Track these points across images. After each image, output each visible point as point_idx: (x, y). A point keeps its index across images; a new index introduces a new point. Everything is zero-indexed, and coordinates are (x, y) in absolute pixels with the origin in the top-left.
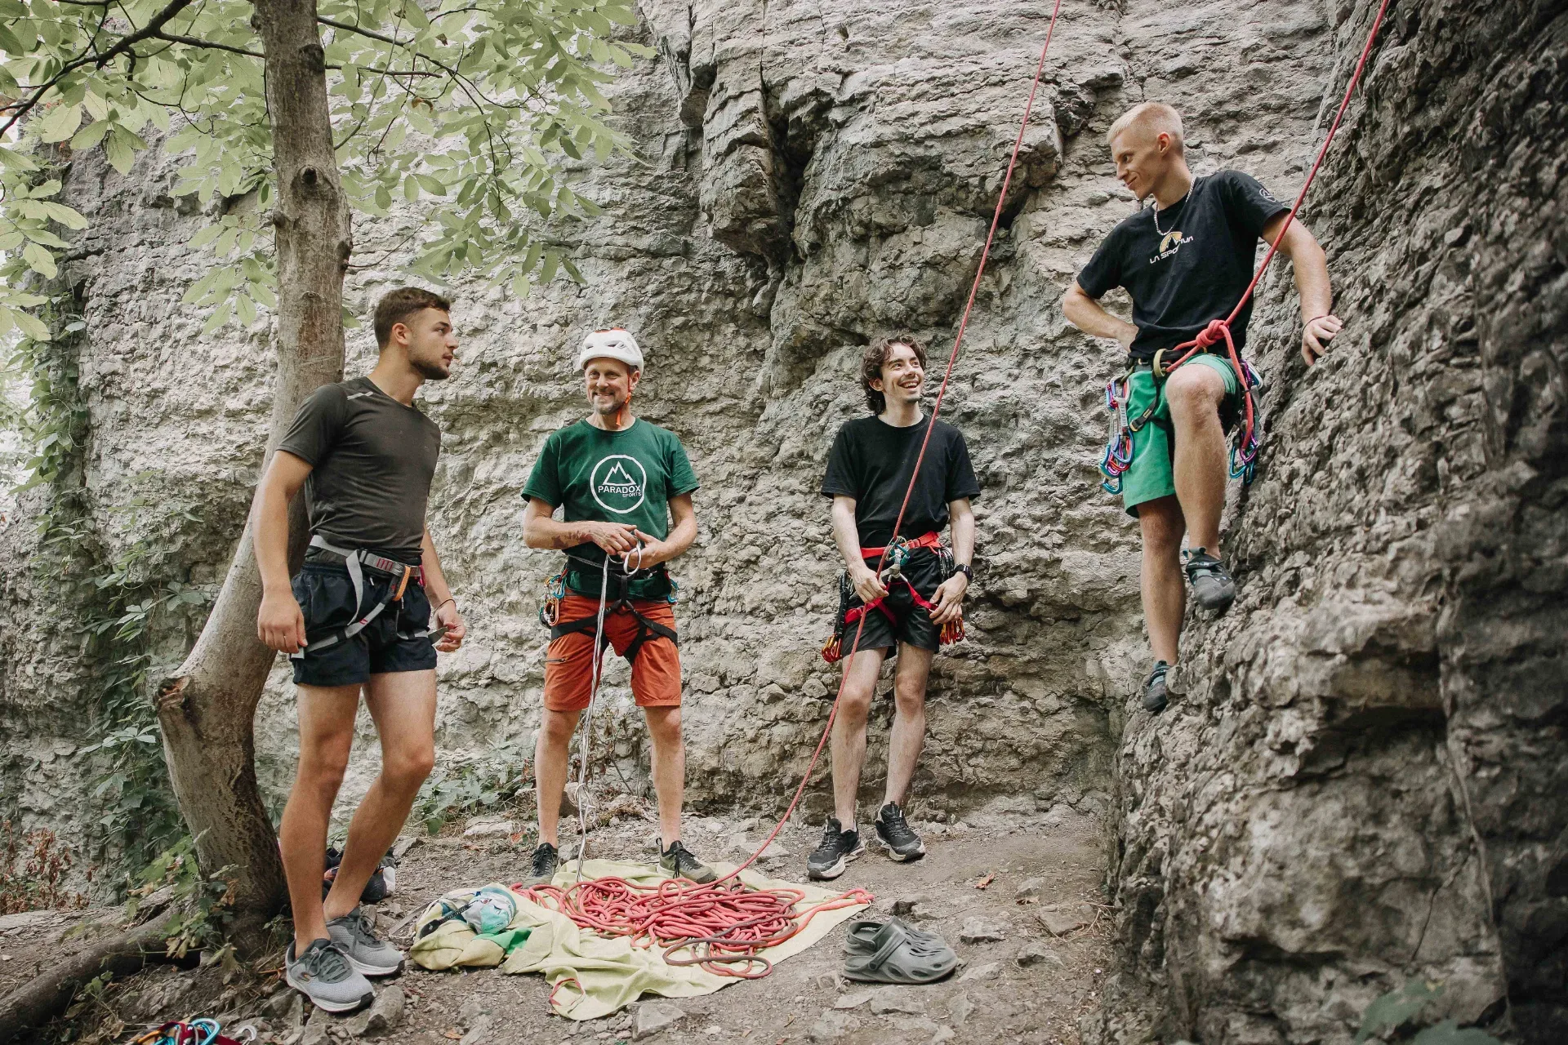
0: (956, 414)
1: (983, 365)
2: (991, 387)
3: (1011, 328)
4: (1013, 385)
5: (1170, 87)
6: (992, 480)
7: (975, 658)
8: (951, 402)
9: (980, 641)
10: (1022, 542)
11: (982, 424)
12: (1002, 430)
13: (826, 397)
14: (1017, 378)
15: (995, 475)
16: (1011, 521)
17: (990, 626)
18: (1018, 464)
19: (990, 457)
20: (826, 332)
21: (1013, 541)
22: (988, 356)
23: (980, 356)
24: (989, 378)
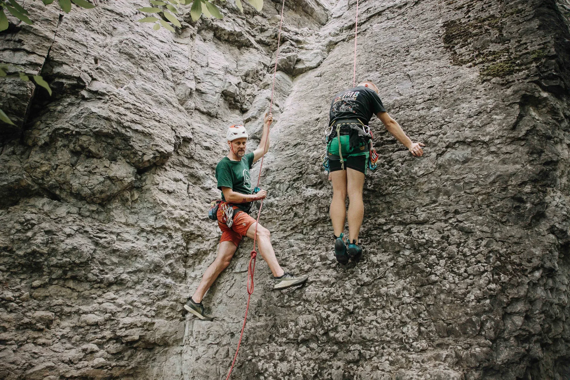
0: (109, 249)
1: (122, 229)
2: (127, 241)
3: (136, 217)
4: (137, 242)
5: (203, 151)
6: (119, 282)
7: (107, 368)
8: (109, 243)
9: (109, 359)
10: (135, 313)
11: (120, 256)
12: (128, 261)
13: (33, 222)
14: (138, 239)
15: (122, 280)
16: (131, 304)
17: (115, 352)
18: (135, 278)
19: (122, 271)
20: (36, 187)
21: (131, 312)
22: (123, 226)
23: (121, 225)
24: (126, 236)
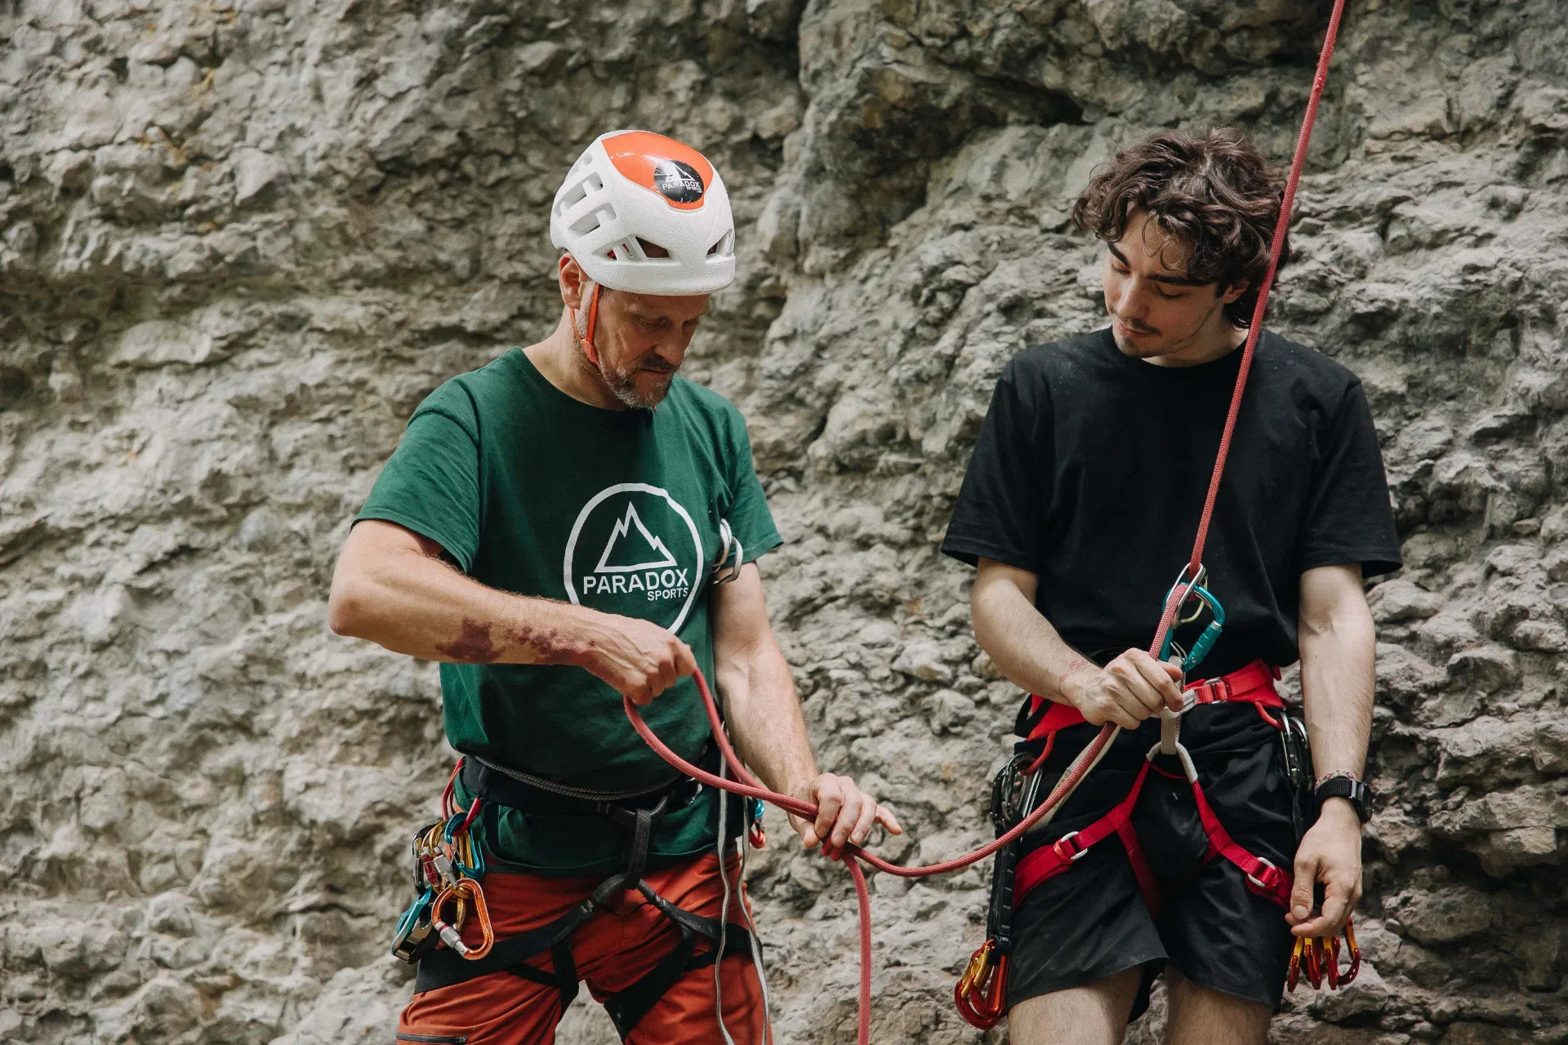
0: (1335, 319)
1: (1414, 176)
2: (1439, 240)
3: (1498, 65)
4: (1505, 231)
6: (1440, 506)
7: (1404, 1027)
8: (1320, 285)
9: (1417, 977)
10: (1534, 688)
11: (1410, 348)
12: (1472, 365)
13: (953, 274)
14: (1514, 211)
15: (1451, 492)
16: (1502, 629)
17: (1444, 932)
18: (1521, 464)
19: (1435, 441)
20: (958, 86)
21: (1510, 685)
22: (1430, 149)
23: (1407, 147)
24: (1433, 212)
